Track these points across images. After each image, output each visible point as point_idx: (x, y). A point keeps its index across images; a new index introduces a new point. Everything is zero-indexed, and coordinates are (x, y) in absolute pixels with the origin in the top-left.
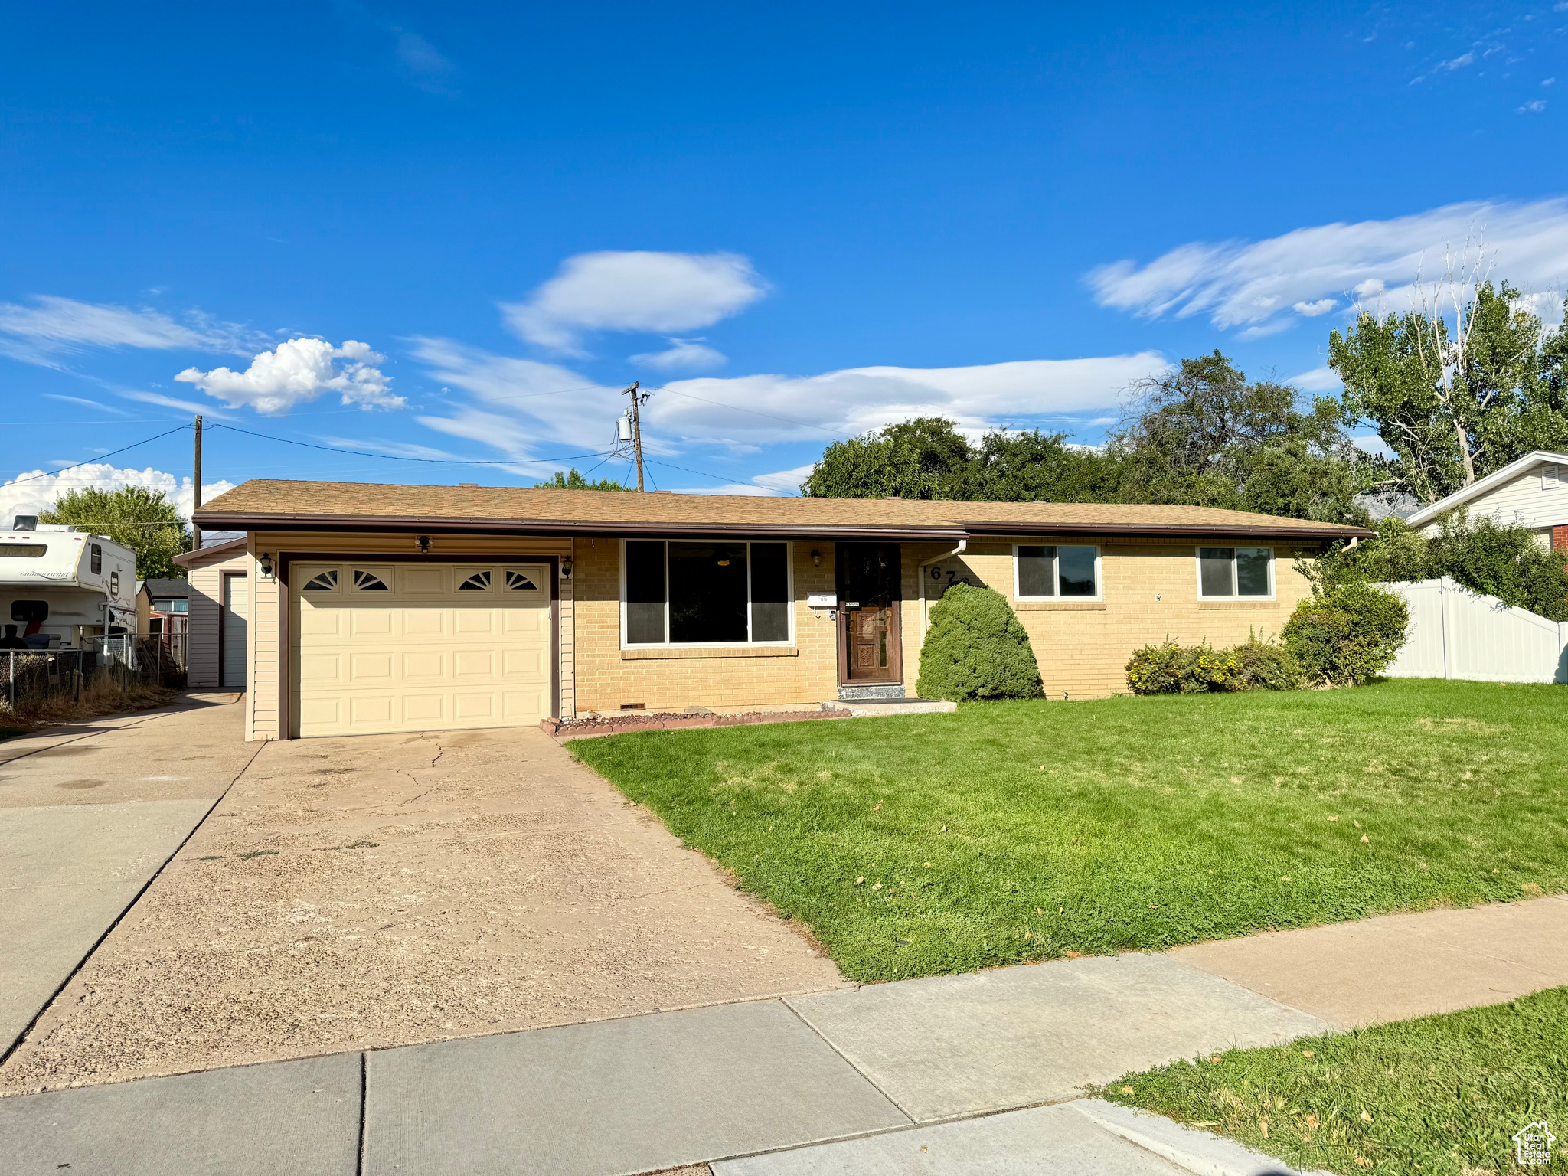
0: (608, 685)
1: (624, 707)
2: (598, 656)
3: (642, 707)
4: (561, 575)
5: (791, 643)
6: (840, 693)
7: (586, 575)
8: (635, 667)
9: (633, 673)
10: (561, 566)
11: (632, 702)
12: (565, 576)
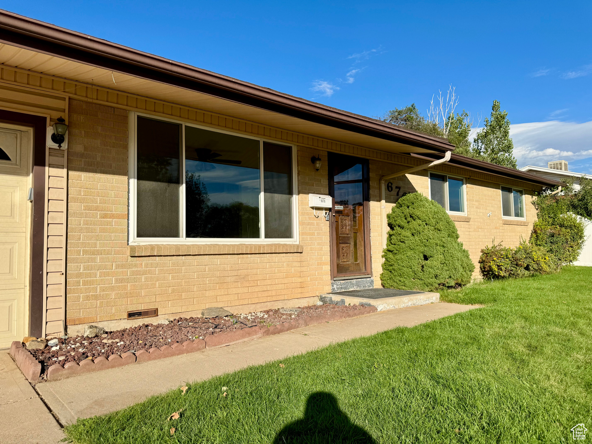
0: (112, 289)
1: (131, 315)
2: (99, 253)
3: (155, 313)
4: (50, 143)
5: (295, 240)
6: (333, 286)
7: (86, 148)
8: (147, 265)
9: (144, 273)
10: (50, 131)
11: (141, 308)
12: (55, 146)
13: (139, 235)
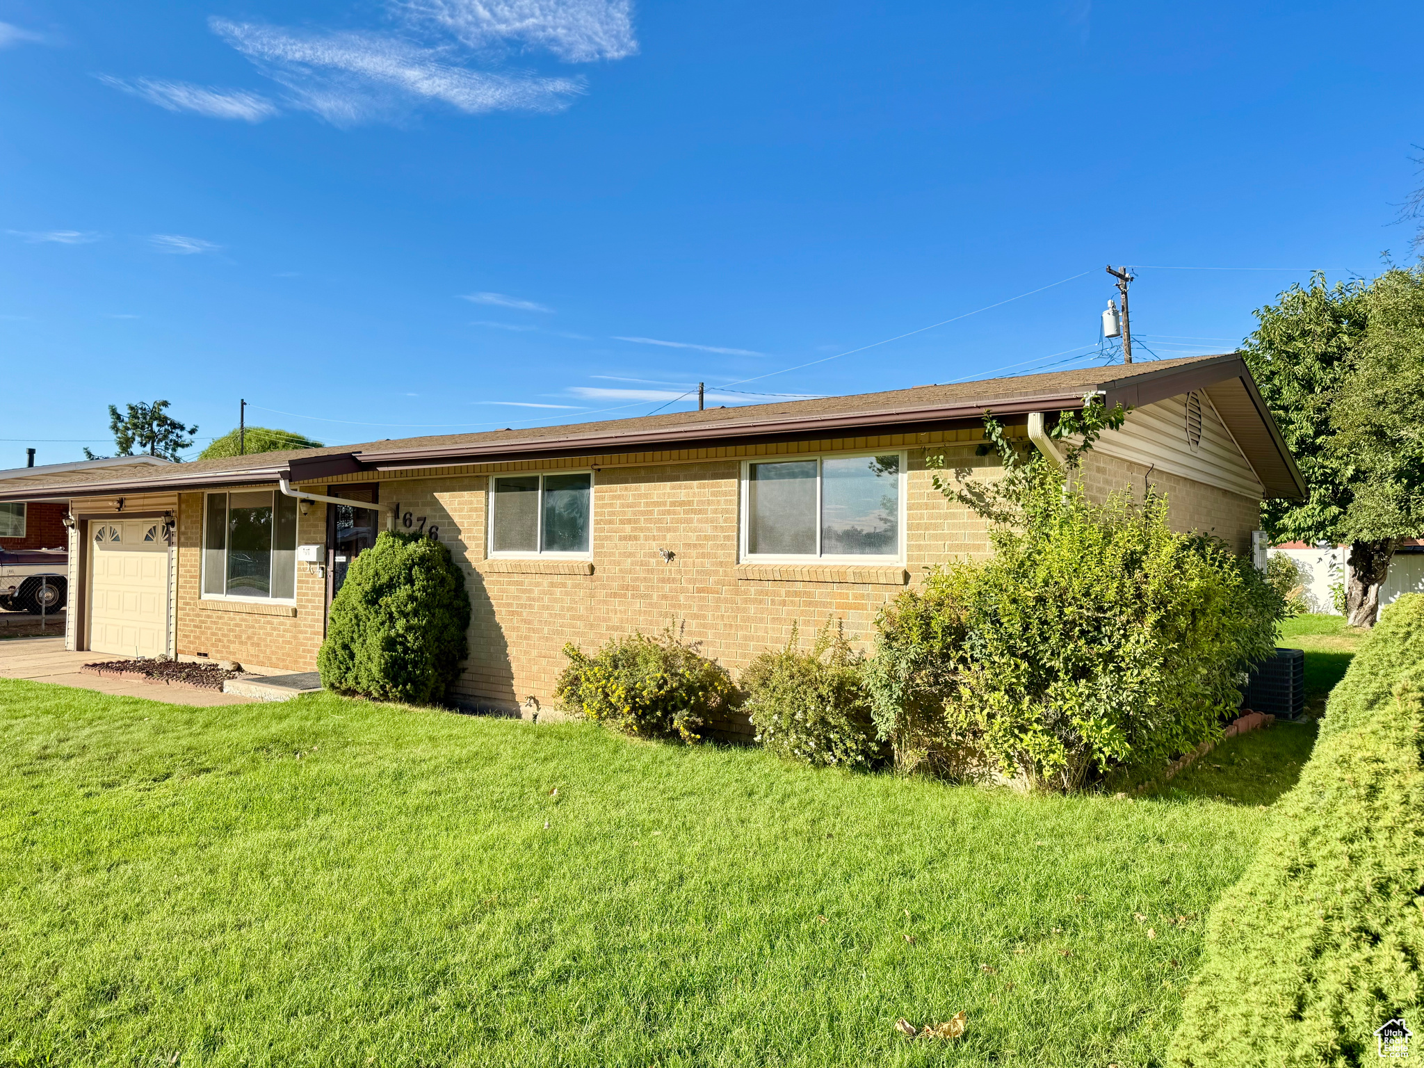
0: (192, 632)
1: (199, 654)
2: (188, 604)
3: (206, 655)
5: (294, 602)
7: (185, 528)
8: (205, 616)
9: (204, 622)
11: (203, 650)
13: (207, 591)
